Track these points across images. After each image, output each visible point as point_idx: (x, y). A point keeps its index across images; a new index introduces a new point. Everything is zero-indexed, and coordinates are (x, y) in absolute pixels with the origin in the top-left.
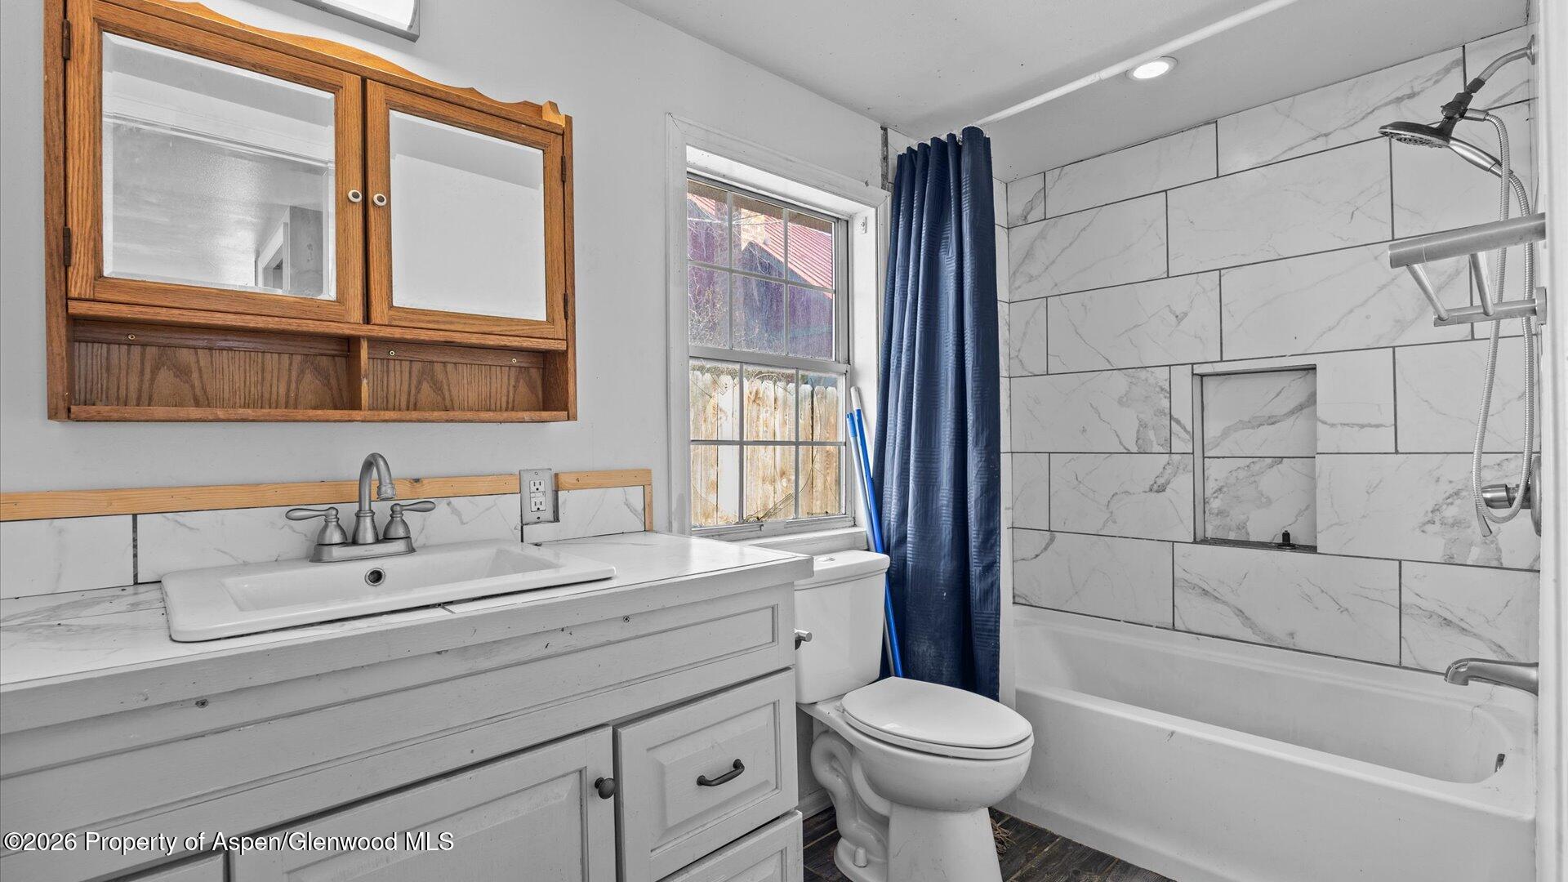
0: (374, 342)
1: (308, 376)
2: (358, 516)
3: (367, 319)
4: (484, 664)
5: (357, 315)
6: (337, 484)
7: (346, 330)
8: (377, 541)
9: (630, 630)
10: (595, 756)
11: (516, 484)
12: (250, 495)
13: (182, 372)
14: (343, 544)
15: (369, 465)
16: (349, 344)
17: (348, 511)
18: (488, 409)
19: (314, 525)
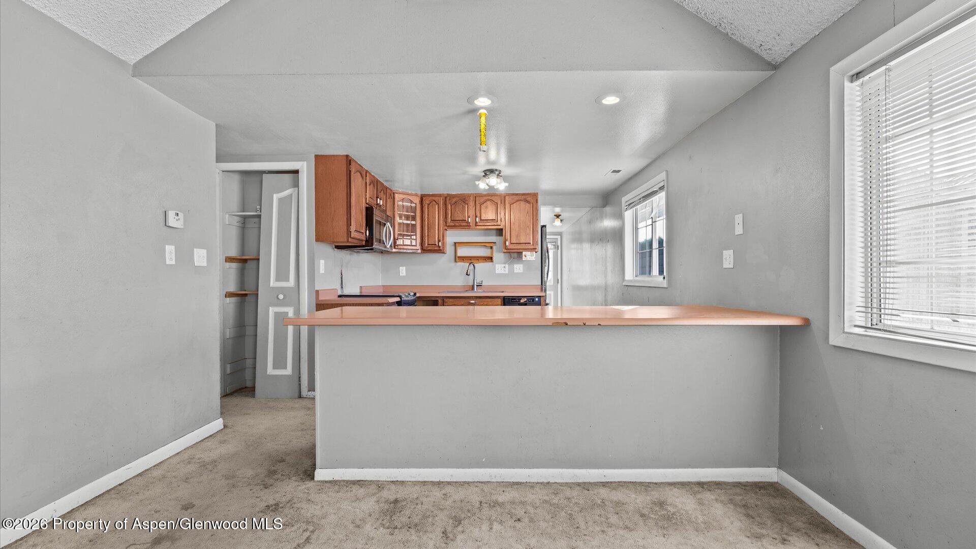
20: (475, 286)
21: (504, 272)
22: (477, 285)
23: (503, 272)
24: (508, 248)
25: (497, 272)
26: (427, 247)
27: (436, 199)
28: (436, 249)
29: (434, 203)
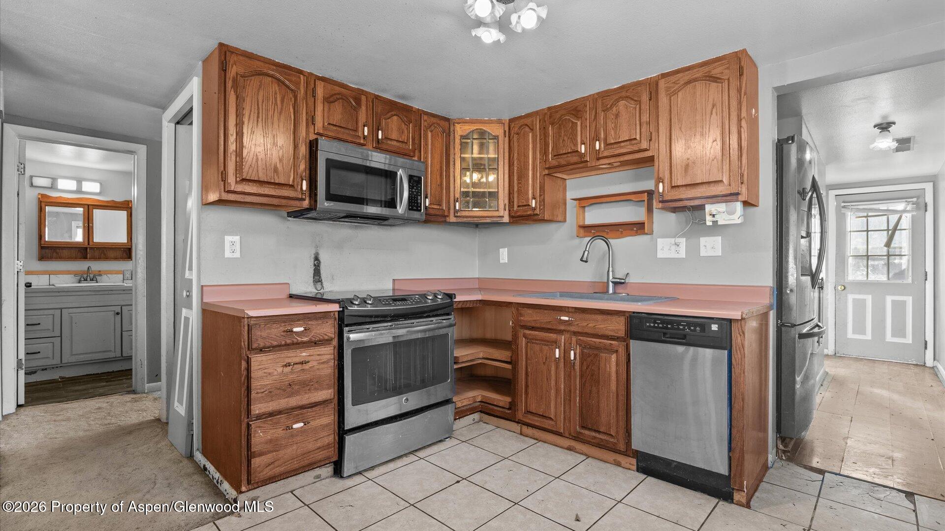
0: (91, 248)
1: (79, 253)
2: (87, 276)
3: (89, 244)
4: (97, 293)
5: (87, 244)
6: (84, 271)
7: (85, 246)
8: (90, 280)
9: (124, 292)
10: (118, 309)
11: (123, 273)
12: (68, 272)
13: (57, 253)
14: (84, 281)
15: (88, 268)
16: (87, 248)
17: (85, 276)
18: (116, 259)
19: (79, 278)
20: (611, 285)
21: (677, 256)
22: (615, 283)
23: (673, 255)
24: (667, 198)
25: (660, 255)
26: (517, 212)
27: (528, 121)
28: (529, 213)
29: (527, 129)
